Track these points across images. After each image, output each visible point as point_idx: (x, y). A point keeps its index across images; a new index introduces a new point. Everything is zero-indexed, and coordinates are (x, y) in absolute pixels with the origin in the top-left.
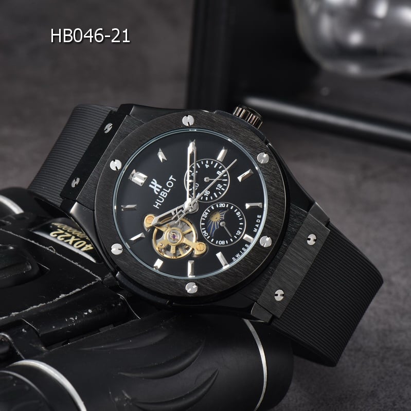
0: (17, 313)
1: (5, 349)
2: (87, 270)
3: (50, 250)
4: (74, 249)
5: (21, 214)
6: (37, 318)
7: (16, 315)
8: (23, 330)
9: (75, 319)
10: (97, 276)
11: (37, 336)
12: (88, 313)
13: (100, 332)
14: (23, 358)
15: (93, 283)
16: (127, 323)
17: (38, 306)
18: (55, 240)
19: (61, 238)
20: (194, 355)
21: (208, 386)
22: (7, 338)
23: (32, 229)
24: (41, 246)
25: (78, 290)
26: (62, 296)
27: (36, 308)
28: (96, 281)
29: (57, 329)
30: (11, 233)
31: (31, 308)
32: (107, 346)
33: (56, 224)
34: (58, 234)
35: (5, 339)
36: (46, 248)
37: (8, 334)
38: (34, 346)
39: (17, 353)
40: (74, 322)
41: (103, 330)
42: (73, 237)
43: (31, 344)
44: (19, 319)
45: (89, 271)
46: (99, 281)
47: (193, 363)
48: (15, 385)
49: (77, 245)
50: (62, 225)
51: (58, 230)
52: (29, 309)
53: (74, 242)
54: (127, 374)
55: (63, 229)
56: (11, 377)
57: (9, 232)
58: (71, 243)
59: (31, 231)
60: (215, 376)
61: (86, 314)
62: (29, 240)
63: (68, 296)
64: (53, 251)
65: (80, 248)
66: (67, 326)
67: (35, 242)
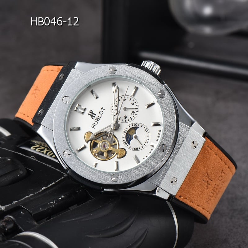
0: (17, 201)
1: (11, 226)
2: (57, 170)
3: (32, 159)
4: (47, 157)
5: (9, 136)
7: (16, 203)
8: (22, 212)
9: (53, 202)
10: (64, 173)
11: (31, 215)
12: (62, 198)
13: (70, 209)
14: (24, 231)
15: (62, 178)
16: (86, 202)
17: (29, 196)
18: (34, 152)
19: (38, 150)
20: (132, 220)
21: (142, 240)
22: (12, 219)
23: (19, 145)
24: (26, 156)
25: (53, 183)
26: (44, 188)
27: (28, 197)
28: (64, 176)
29: (43, 210)
30: (5, 149)
31: (25, 197)
32: (76, 219)
33: (33, 141)
34: (36, 148)
35: (11, 219)
36: (29, 157)
37: (12, 216)
38: (30, 222)
39: (19, 228)
40: (53, 205)
41: (72, 208)
42: (46, 149)
43: (27, 221)
44: (18, 205)
46: (66, 177)
47: (132, 225)
49: (49, 154)
50: (38, 141)
51: (36, 145)
52: (24, 198)
53: (47, 152)
54: (91, 236)
55: (39, 144)
56: (18, 244)
57: (4, 149)
58: (45, 153)
59: (18, 147)
60: (146, 232)
61: (60, 198)
62: (17, 153)
63: (48, 188)
64: (34, 159)
65: (51, 156)
66: (49, 207)
67: (22, 154)
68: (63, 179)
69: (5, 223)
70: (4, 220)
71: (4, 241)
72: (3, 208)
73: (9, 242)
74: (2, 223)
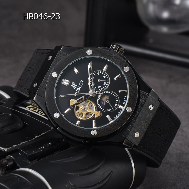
0: (16, 146)
1: (11, 163)
2: (46, 124)
5: (9, 99)
6: (25, 148)
7: (15, 147)
8: (19, 154)
9: (43, 148)
10: (51, 127)
11: (26, 156)
13: (55, 154)
14: (21, 167)
16: (67, 149)
17: (25, 142)
18: (29, 111)
19: (32, 109)
20: (101, 164)
22: (12, 158)
23: (17, 105)
24: (23, 113)
25: (43, 134)
26: (36, 137)
27: (24, 143)
28: (51, 129)
29: (35, 153)
30: (7, 107)
31: (22, 143)
32: (60, 160)
34: (30, 108)
35: (11, 158)
36: (25, 114)
37: (12, 156)
38: (25, 161)
39: (17, 165)
42: (38, 109)
43: (23, 160)
44: (17, 148)
45: (47, 125)
47: (101, 167)
48: (18, 180)
49: (40, 113)
50: (31, 103)
51: (30, 105)
52: (21, 143)
53: (38, 111)
55: (32, 105)
56: (16, 177)
58: (37, 111)
59: (16, 106)
60: (111, 173)
61: (48, 145)
62: (16, 111)
63: (39, 137)
64: (29, 115)
65: (41, 114)
66: (40, 151)
67: (20, 111)
68: (51, 131)
69: (7, 161)
70: (6, 158)
71: (6, 174)
72: (6, 150)
73: (10, 175)
74: (4, 161)
